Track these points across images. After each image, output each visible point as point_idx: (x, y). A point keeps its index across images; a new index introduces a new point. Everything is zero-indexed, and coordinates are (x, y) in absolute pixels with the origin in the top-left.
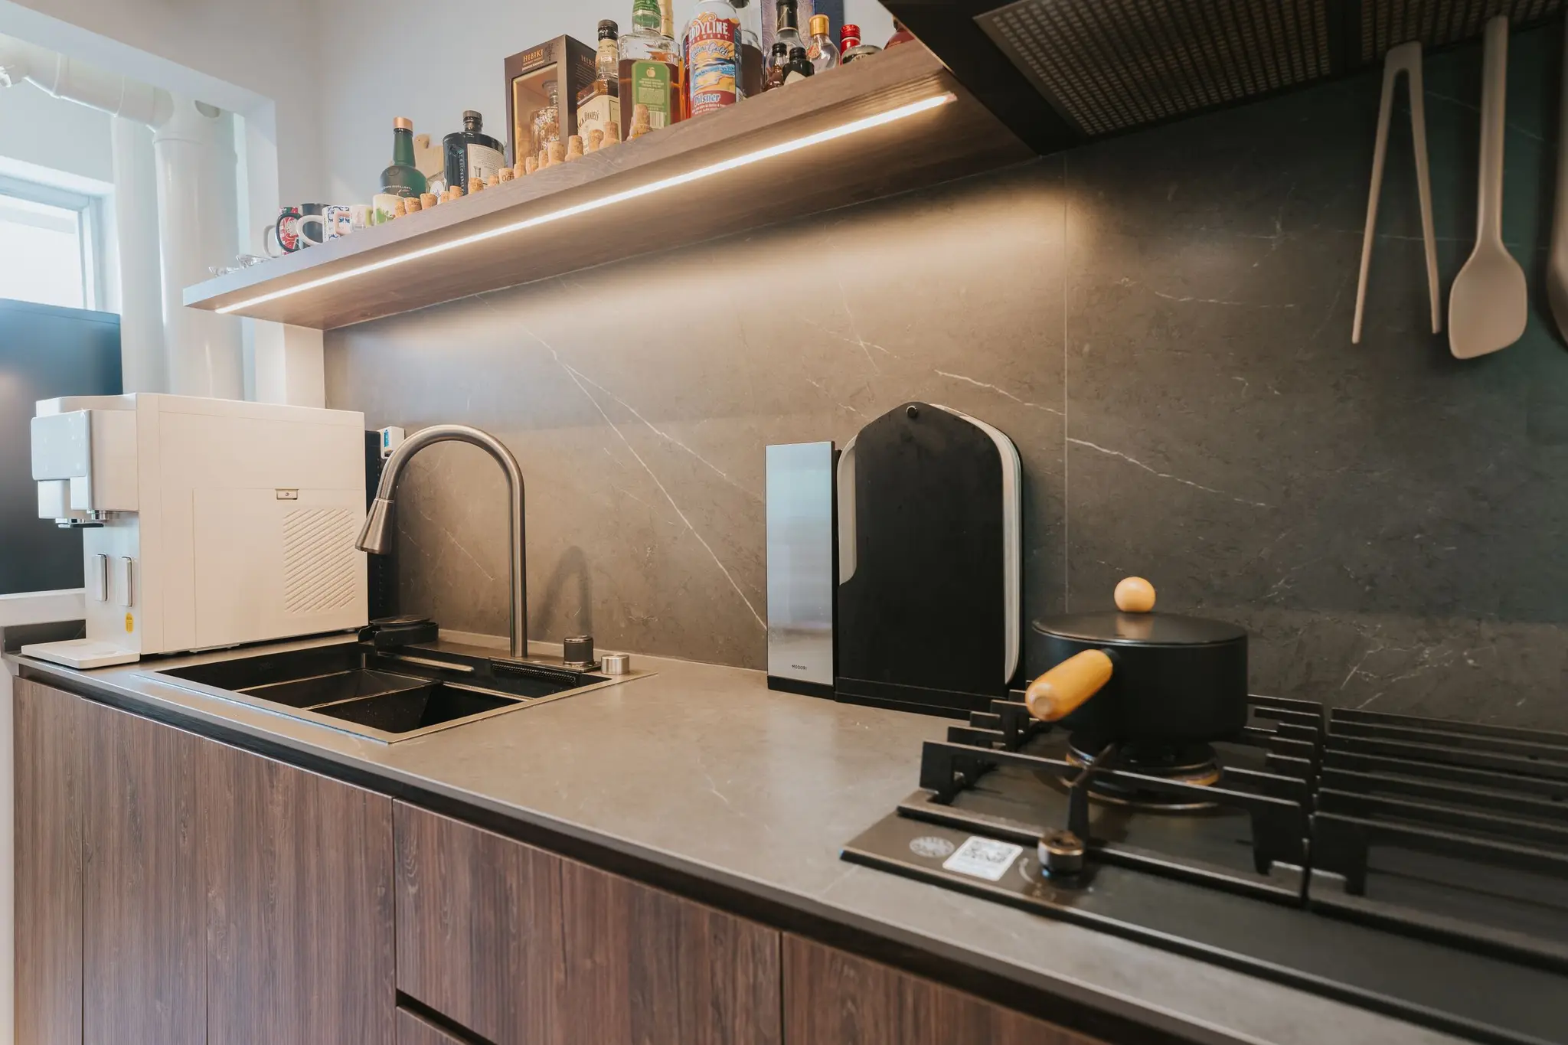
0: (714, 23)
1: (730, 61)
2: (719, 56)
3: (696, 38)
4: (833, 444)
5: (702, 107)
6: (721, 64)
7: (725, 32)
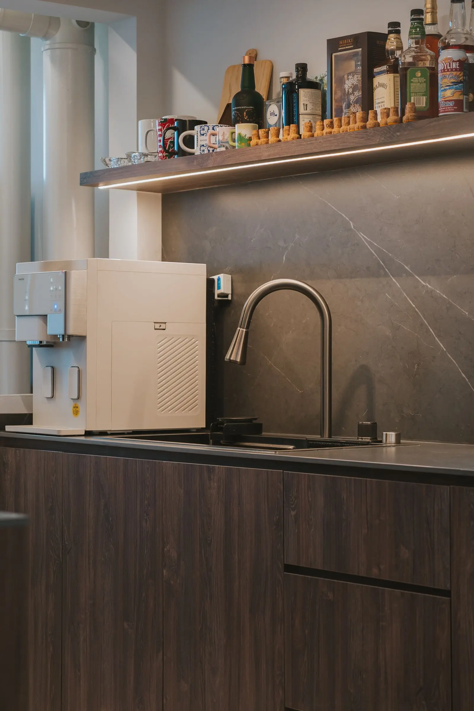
0: (451, 63)
1: (461, 82)
2: (454, 81)
3: (441, 70)
5: (444, 108)
6: (455, 85)
7: (457, 67)
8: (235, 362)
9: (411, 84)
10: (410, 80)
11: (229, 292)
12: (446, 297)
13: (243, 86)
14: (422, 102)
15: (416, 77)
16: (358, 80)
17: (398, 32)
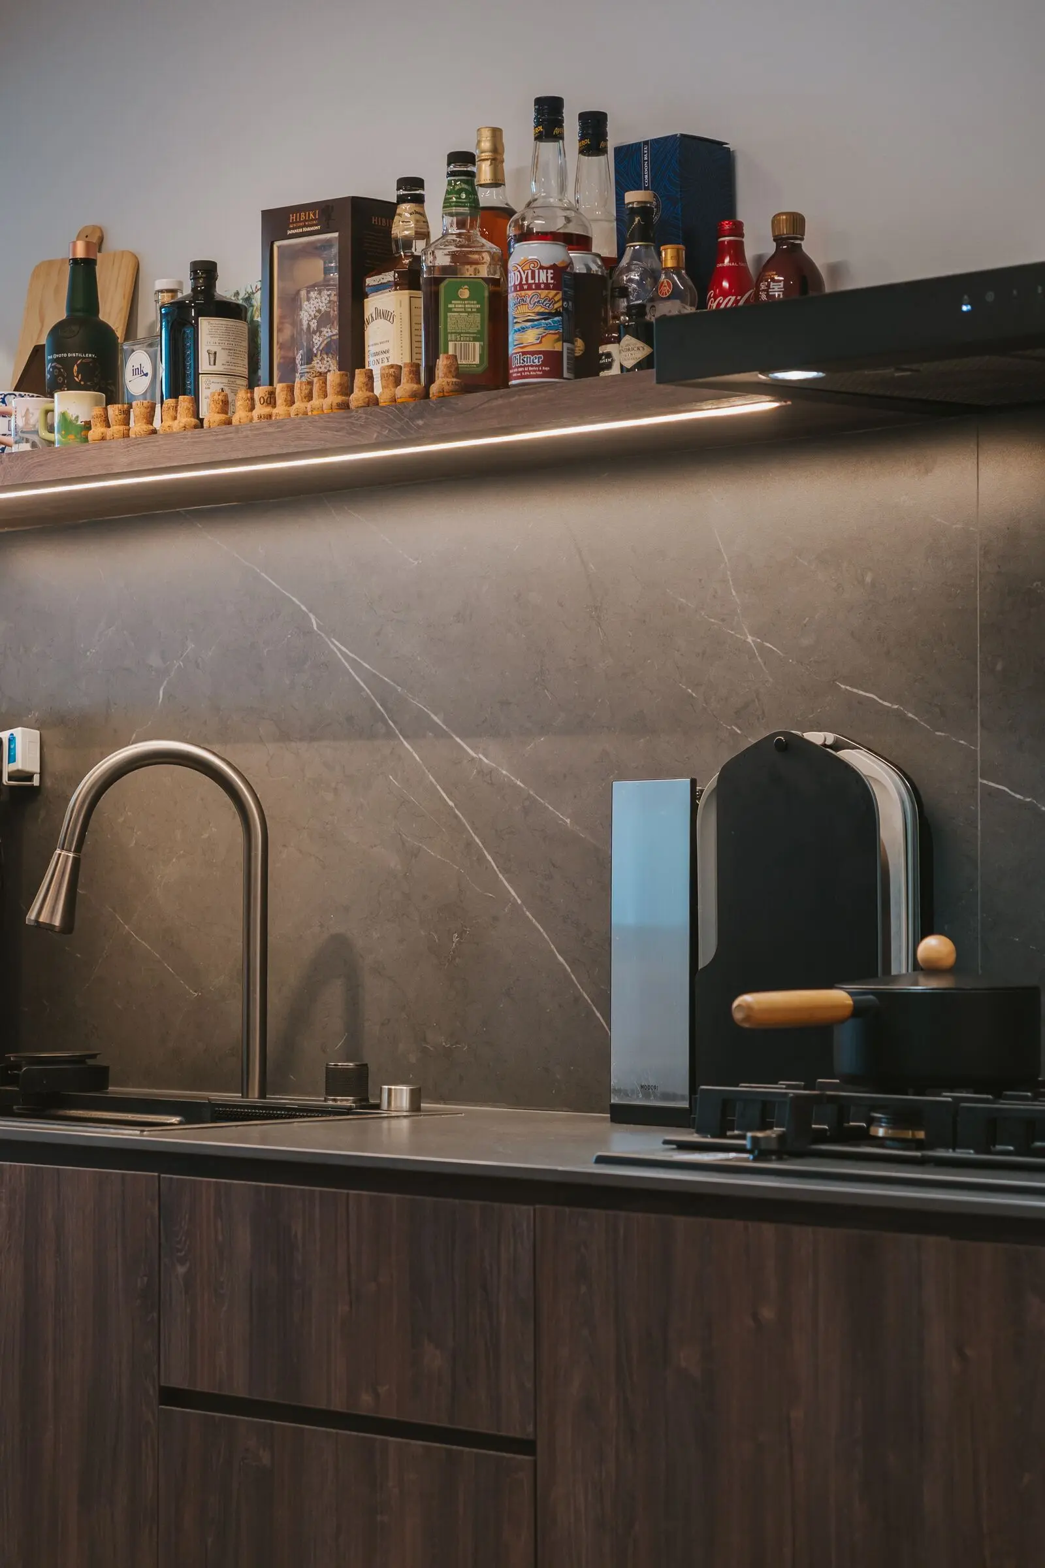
0: (537, 272)
1: (557, 314)
2: (542, 310)
3: (515, 286)
4: (693, 783)
5: (520, 369)
6: (545, 319)
7: (550, 281)
8: (50, 927)
9: (449, 314)
10: (446, 306)
11: (34, 767)
12: (522, 785)
13: (71, 307)
14: (473, 355)
15: (460, 299)
16: (330, 301)
17: (419, 200)
